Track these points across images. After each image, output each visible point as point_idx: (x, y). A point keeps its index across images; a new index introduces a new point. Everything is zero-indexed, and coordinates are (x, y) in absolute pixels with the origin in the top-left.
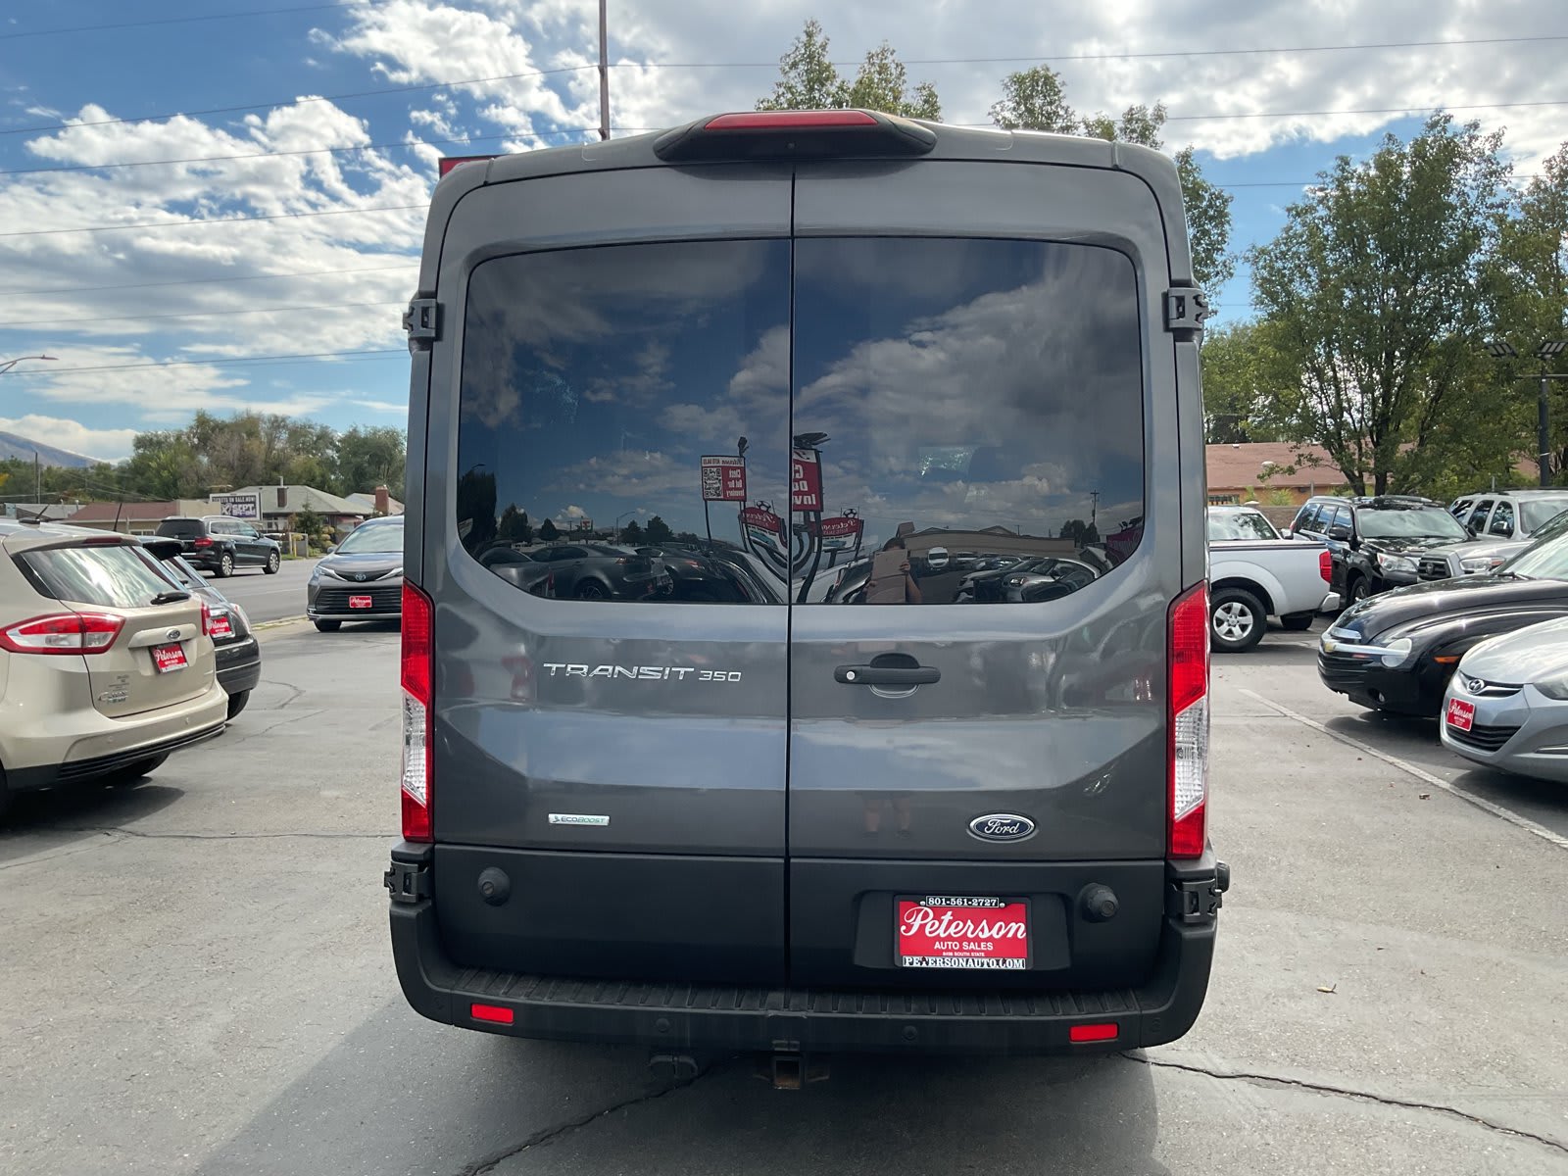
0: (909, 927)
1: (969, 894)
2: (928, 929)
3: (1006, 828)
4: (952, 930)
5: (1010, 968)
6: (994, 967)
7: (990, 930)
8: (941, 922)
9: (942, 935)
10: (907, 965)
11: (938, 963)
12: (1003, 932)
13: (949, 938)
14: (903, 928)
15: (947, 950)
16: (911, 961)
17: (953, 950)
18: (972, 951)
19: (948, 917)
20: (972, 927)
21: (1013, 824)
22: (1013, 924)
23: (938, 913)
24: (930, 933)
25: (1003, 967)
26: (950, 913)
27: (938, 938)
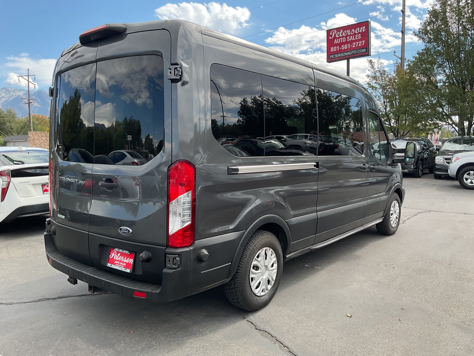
0: (112, 255)
1: (123, 249)
2: (115, 257)
3: (125, 231)
4: (119, 258)
5: (127, 271)
6: (124, 270)
7: (126, 260)
8: (118, 255)
9: (117, 259)
10: (108, 266)
11: (113, 267)
12: (129, 261)
13: (118, 260)
14: (110, 256)
15: (117, 264)
16: (109, 265)
17: (118, 264)
18: (121, 265)
19: (119, 255)
20: (123, 258)
21: (126, 230)
22: (131, 259)
23: (118, 253)
24: (115, 258)
25: (125, 271)
26: (120, 253)
27: (116, 260)
